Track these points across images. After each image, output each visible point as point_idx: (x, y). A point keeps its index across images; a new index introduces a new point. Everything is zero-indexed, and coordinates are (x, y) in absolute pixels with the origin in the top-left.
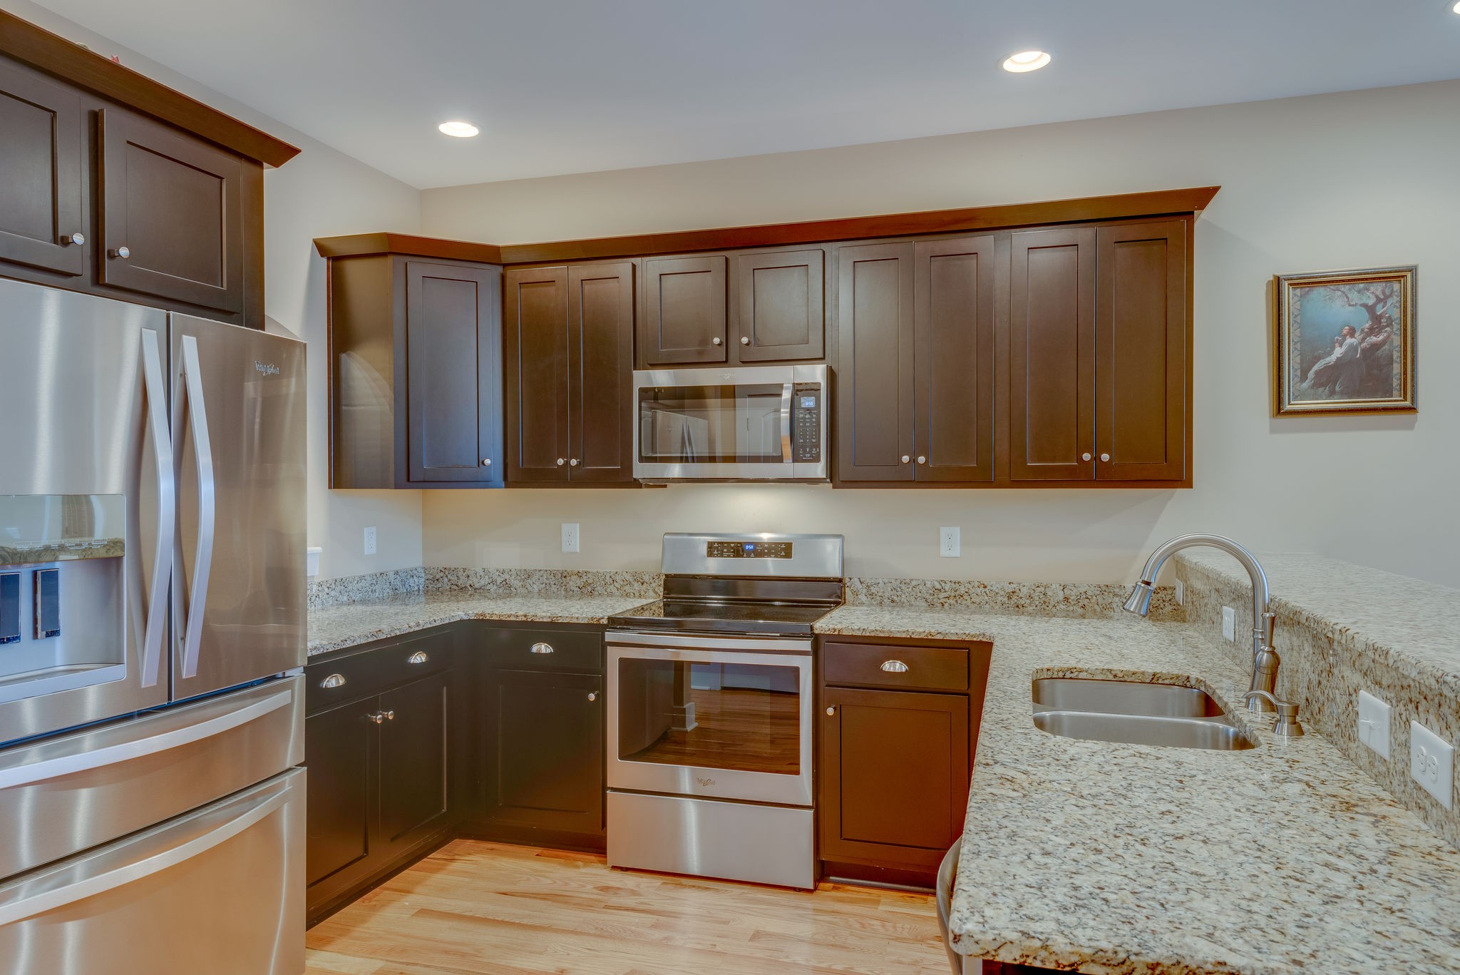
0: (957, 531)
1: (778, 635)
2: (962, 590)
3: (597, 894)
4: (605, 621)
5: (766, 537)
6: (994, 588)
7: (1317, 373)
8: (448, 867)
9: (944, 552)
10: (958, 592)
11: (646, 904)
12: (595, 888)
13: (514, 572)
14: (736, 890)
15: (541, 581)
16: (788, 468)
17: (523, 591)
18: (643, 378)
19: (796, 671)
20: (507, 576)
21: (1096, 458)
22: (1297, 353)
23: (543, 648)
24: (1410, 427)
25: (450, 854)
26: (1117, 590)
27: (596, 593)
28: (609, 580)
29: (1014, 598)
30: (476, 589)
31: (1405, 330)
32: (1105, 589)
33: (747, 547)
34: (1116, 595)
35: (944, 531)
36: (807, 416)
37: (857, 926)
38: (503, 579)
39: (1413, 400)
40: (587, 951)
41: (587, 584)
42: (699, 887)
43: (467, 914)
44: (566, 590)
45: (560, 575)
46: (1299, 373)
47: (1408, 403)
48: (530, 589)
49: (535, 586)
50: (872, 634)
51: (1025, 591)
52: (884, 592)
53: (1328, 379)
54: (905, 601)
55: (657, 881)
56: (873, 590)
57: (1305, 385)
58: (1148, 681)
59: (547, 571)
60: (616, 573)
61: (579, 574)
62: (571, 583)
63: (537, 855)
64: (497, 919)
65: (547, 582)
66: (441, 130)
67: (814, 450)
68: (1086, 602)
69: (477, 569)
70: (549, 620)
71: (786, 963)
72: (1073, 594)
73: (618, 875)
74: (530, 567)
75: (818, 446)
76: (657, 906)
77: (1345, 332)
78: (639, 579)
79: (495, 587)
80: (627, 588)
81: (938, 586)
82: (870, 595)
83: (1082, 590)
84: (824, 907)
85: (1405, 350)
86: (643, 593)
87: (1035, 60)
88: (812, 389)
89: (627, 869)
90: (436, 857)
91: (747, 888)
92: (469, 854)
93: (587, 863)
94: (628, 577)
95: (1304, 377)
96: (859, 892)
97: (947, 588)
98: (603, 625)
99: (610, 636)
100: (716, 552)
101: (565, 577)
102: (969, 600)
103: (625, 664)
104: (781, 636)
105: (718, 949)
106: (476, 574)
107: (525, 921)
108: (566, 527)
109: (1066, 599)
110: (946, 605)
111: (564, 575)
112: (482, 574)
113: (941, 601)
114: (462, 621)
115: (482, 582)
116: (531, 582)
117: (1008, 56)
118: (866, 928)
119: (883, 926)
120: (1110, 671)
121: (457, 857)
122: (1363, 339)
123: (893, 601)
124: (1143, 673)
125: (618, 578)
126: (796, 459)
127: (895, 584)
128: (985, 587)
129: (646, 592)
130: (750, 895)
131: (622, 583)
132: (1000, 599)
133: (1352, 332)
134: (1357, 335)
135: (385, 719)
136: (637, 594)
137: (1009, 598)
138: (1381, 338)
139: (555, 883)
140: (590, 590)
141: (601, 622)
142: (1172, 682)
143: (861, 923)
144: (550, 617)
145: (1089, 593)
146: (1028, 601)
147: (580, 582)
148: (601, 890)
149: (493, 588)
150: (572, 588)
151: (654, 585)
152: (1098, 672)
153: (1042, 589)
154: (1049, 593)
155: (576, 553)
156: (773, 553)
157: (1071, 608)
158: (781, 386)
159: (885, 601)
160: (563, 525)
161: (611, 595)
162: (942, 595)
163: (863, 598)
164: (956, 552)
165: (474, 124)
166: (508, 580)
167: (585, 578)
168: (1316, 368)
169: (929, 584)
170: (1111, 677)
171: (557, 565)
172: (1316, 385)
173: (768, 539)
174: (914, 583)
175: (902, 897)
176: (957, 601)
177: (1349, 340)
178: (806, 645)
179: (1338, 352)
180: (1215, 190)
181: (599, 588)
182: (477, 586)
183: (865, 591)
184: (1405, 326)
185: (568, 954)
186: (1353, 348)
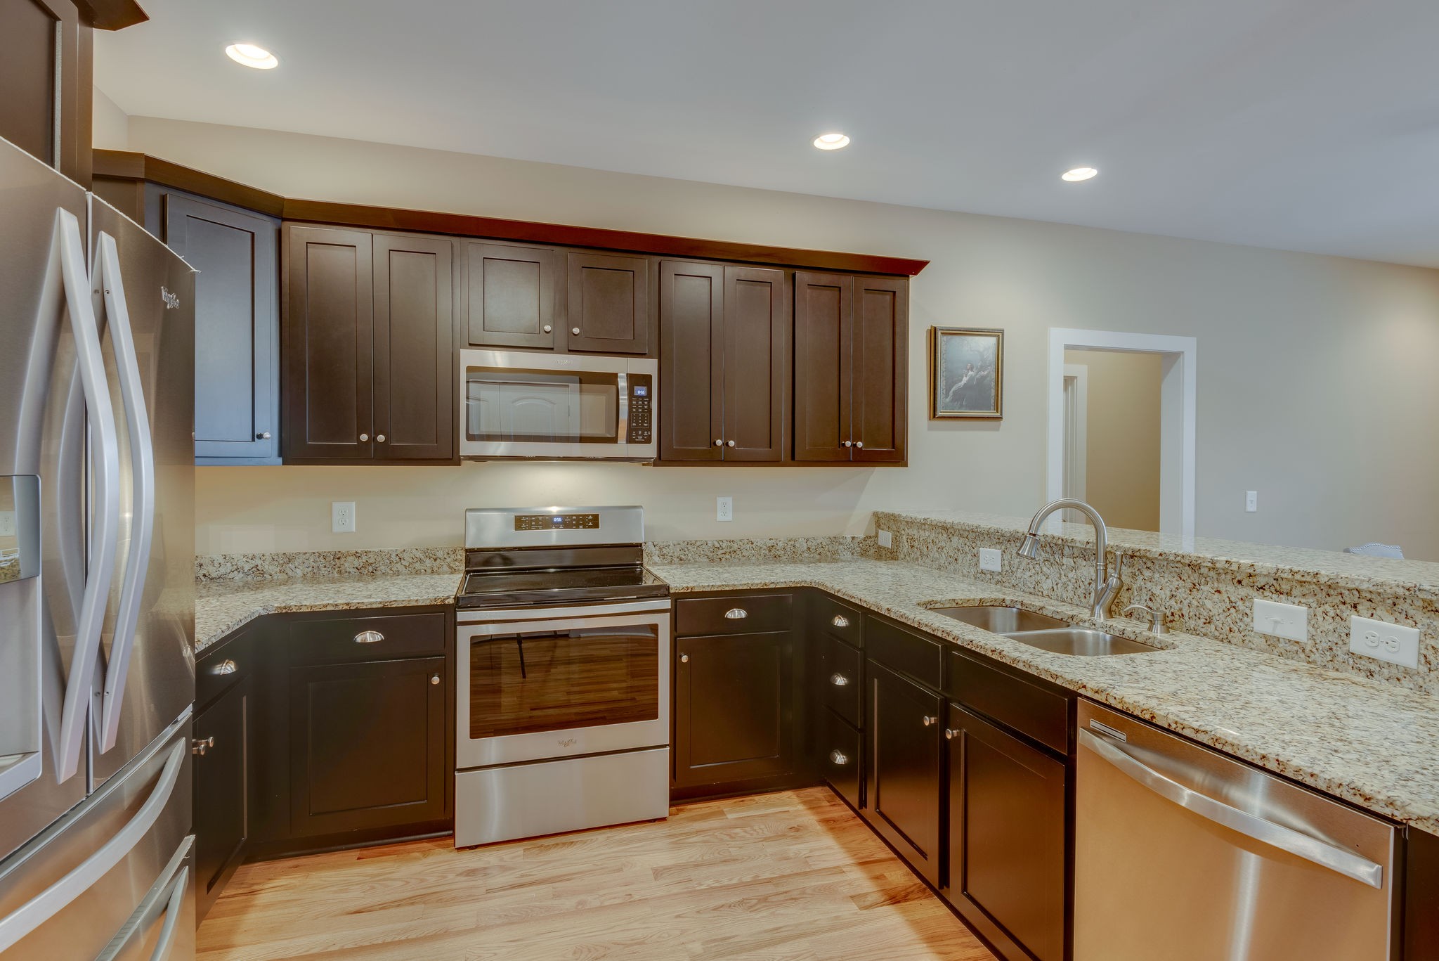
0: (729, 500)
1: (635, 597)
2: (736, 546)
3: (467, 881)
4: (451, 601)
5: (554, 510)
6: (759, 544)
7: (953, 392)
8: (256, 902)
9: (720, 517)
10: (732, 549)
11: (527, 876)
12: (457, 875)
13: (268, 558)
14: (601, 837)
15: (306, 565)
16: (622, 448)
17: (282, 577)
18: (468, 358)
19: (654, 628)
20: (258, 562)
21: (854, 446)
22: (944, 378)
23: (370, 637)
24: (997, 429)
25: (243, 886)
26: (841, 540)
27: (380, 572)
28: (394, 558)
29: (773, 550)
30: (212, 579)
31: (998, 369)
32: (834, 540)
33: (555, 520)
34: (840, 544)
35: (720, 500)
36: (640, 403)
37: (727, 838)
38: (252, 566)
39: (1001, 415)
40: (514, 944)
41: (367, 564)
42: (564, 844)
43: (332, 949)
44: (340, 572)
45: (332, 557)
46: (944, 391)
47: (998, 415)
48: (290, 573)
49: (298, 571)
50: (720, 589)
51: (781, 544)
52: (674, 552)
53: (958, 397)
54: (691, 559)
55: (518, 850)
56: (665, 551)
57: (948, 400)
58: (977, 605)
59: (314, 553)
60: (404, 551)
61: (357, 555)
62: (346, 565)
63: (359, 859)
64: (376, 942)
65: (315, 565)
66: (227, 52)
67: (646, 432)
68: (821, 550)
69: (215, 557)
70: (380, 606)
71: (702, 890)
72: (813, 544)
73: (467, 855)
74: (291, 548)
75: (650, 429)
76: (540, 874)
77: (968, 367)
78: (431, 555)
79: (241, 575)
80: (418, 566)
81: (717, 545)
82: (662, 555)
83: (819, 541)
84: (686, 830)
85: (998, 381)
86: (435, 569)
87: (837, 142)
88: (645, 380)
89: (476, 847)
90: (227, 894)
91: (608, 833)
92: (270, 879)
93: (425, 853)
94: (419, 554)
95: (947, 395)
96: (701, 808)
97: (724, 546)
98: (449, 605)
99: (462, 616)
100: (523, 526)
101: (339, 558)
102: (740, 555)
103: (477, 642)
104: (637, 598)
105: (636, 897)
106: (213, 562)
107: (413, 935)
108: (338, 507)
109: (809, 549)
110: (723, 560)
111: (337, 557)
112: (222, 561)
113: (719, 557)
114: (260, 617)
115: (222, 570)
116: (293, 567)
117: (817, 136)
118: (734, 838)
119: (745, 832)
120: (954, 600)
121: (256, 887)
122: (977, 373)
123: (681, 560)
124: (974, 600)
125: (406, 556)
126: (630, 440)
127: (683, 545)
128: (752, 543)
129: (439, 568)
130: (616, 838)
131: (411, 560)
132: (763, 552)
133: (972, 369)
134: (974, 369)
135: (207, 747)
136: (429, 571)
137: (770, 551)
138: (986, 373)
139: (408, 883)
140: (371, 569)
141: (447, 602)
142: (992, 604)
143: (728, 835)
144: (381, 603)
145: (824, 543)
146: (783, 552)
147: (357, 563)
148: (467, 876)
149: (238, 577)
150: (348, 570)
151: (448, 560)
152: (947, 602)
153: (792, 543)
154: (797, 545)
155: (353, 532)
156: (581, 524)
157: (812, 555)
158: (616, 375)
159: (675, 559)
160: (334, 503)
161: (398, 573)
162: (720, 552)
163: (656, 559)
164: (729, 517)
165: (274, 53)
166: (259, 566)
167: (364, 558)
168: (952, 390)
169: (710, 544)
170: (954, 605)
171: (328, 546)
172: (953, 400)
173: (558, 512)
174: (698, 544)
175: (735, 802)
176: (731, 556)
177: (971, 373)
178: (667, 604)
179: (965, 380)
180: (927, 263)
181: (382, 567)
182: (214, 575)
183: (658, 552)
184: (998, 366)
185: (495, 954)
186: (971, 379)
